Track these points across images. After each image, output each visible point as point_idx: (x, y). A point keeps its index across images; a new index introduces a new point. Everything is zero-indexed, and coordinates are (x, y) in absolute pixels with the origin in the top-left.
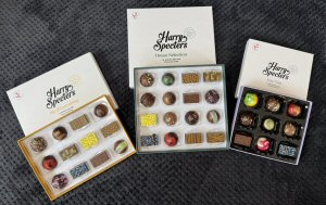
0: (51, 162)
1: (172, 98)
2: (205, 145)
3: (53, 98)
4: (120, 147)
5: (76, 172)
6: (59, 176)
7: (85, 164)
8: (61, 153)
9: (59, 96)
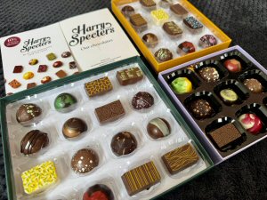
1: (80, 126)
2: (169, 183)
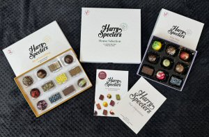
0: (36, 93)
3: (34, 52)
4: (82, 83)
5: (53, 99)
6: (41, 101)
7: (59, 94)
8: (43, 87)
9: (37, 50)
